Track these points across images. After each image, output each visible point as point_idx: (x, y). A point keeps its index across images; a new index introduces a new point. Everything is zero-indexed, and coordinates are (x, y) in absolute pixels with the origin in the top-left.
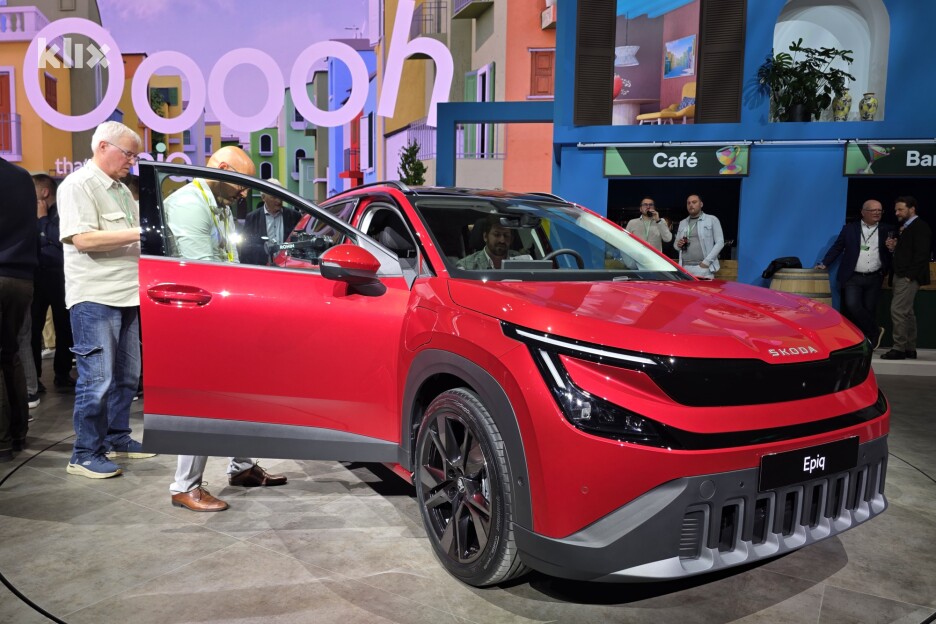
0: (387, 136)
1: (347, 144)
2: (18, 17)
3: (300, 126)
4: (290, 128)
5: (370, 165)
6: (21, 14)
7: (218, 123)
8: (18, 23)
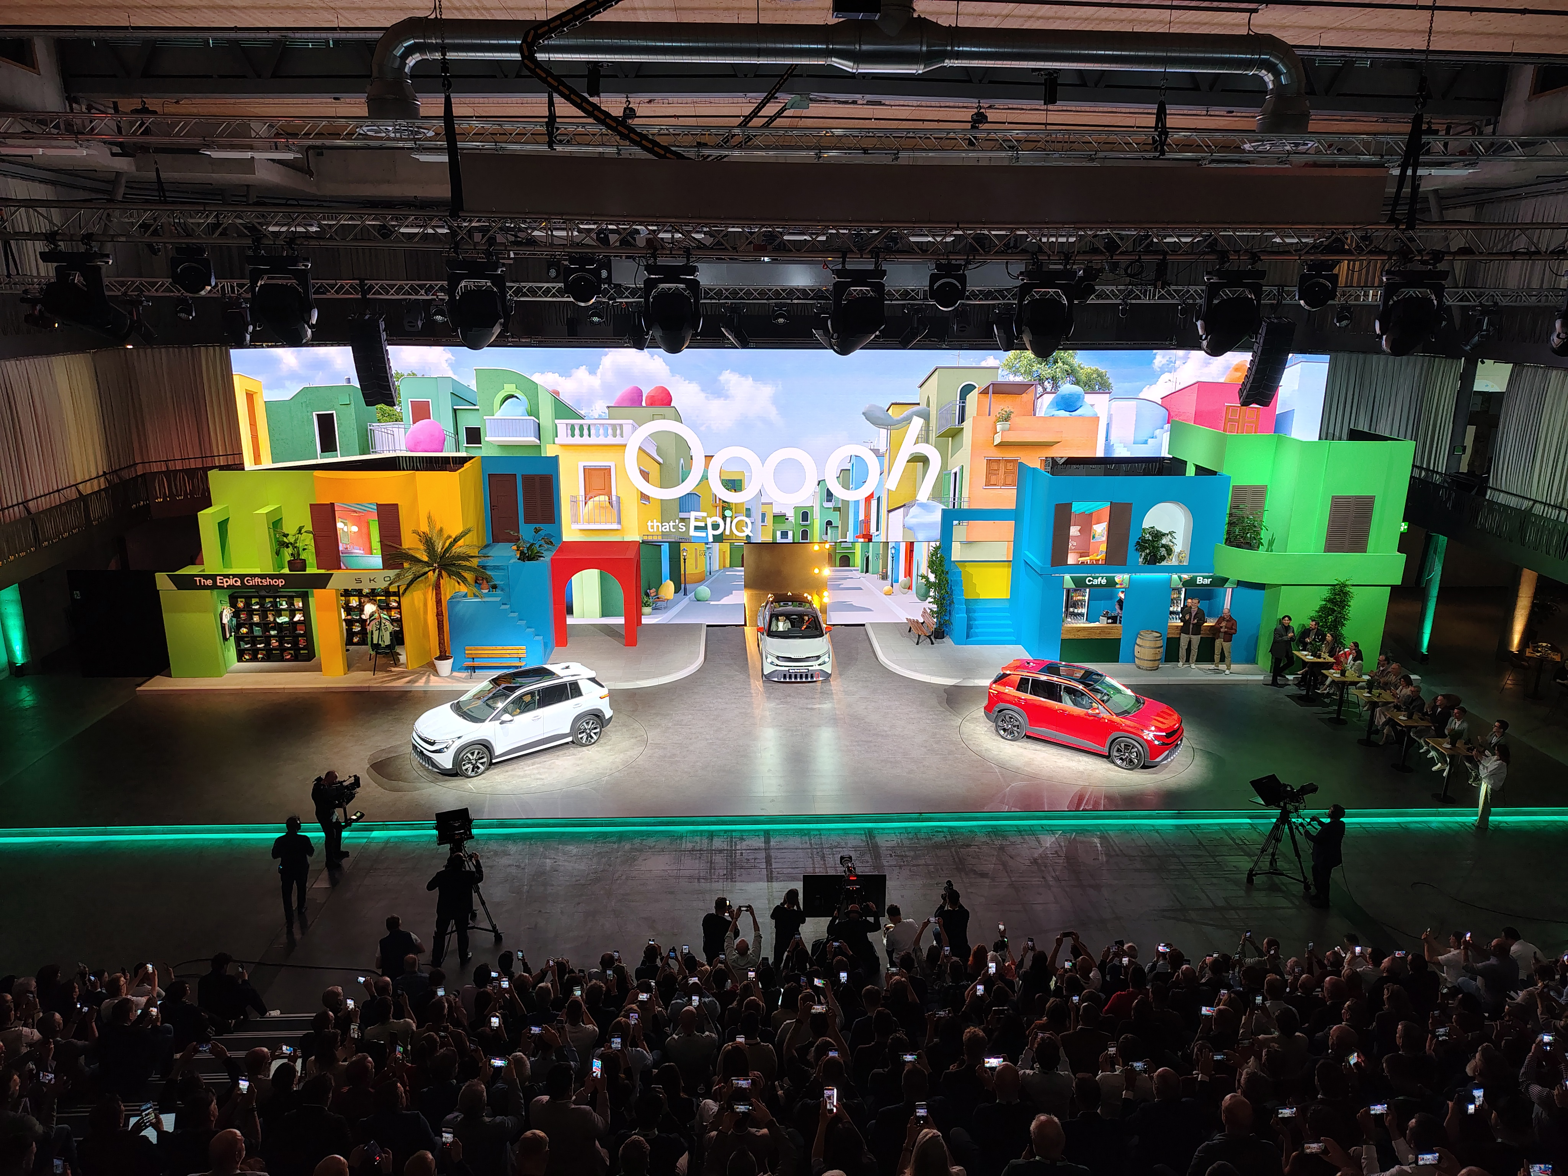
0: (889, 511)
1: (862, 517)
2: (618, 428)
3: (830, 505)
4: (822, 506)
5: (877, 530)
6: (621, 426)
7: (772, 504)
8: (618, 431)
